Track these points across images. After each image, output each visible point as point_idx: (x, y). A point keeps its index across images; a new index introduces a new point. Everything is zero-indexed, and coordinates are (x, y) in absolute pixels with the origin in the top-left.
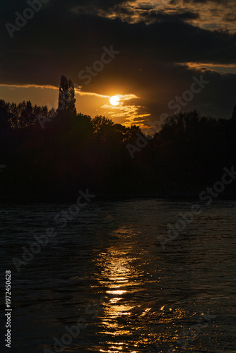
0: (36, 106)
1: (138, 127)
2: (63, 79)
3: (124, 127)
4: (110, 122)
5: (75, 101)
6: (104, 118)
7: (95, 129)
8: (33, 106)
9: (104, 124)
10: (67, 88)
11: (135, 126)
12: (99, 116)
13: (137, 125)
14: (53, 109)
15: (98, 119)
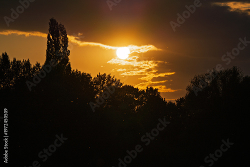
0: (15, 60)
1: (156, 90)
2: (53, 23)
3: (137, 89)
4: (118, 83)
5: (69, 54)
6: (109, 76)
7: (96, 93)
8: (11, 60)
9: (109, 85)
10: (58, 35)
11: (151, 89)
12: (102, 74)
13: (154, 88)
14: (38, 65)
15: (101, 78)
